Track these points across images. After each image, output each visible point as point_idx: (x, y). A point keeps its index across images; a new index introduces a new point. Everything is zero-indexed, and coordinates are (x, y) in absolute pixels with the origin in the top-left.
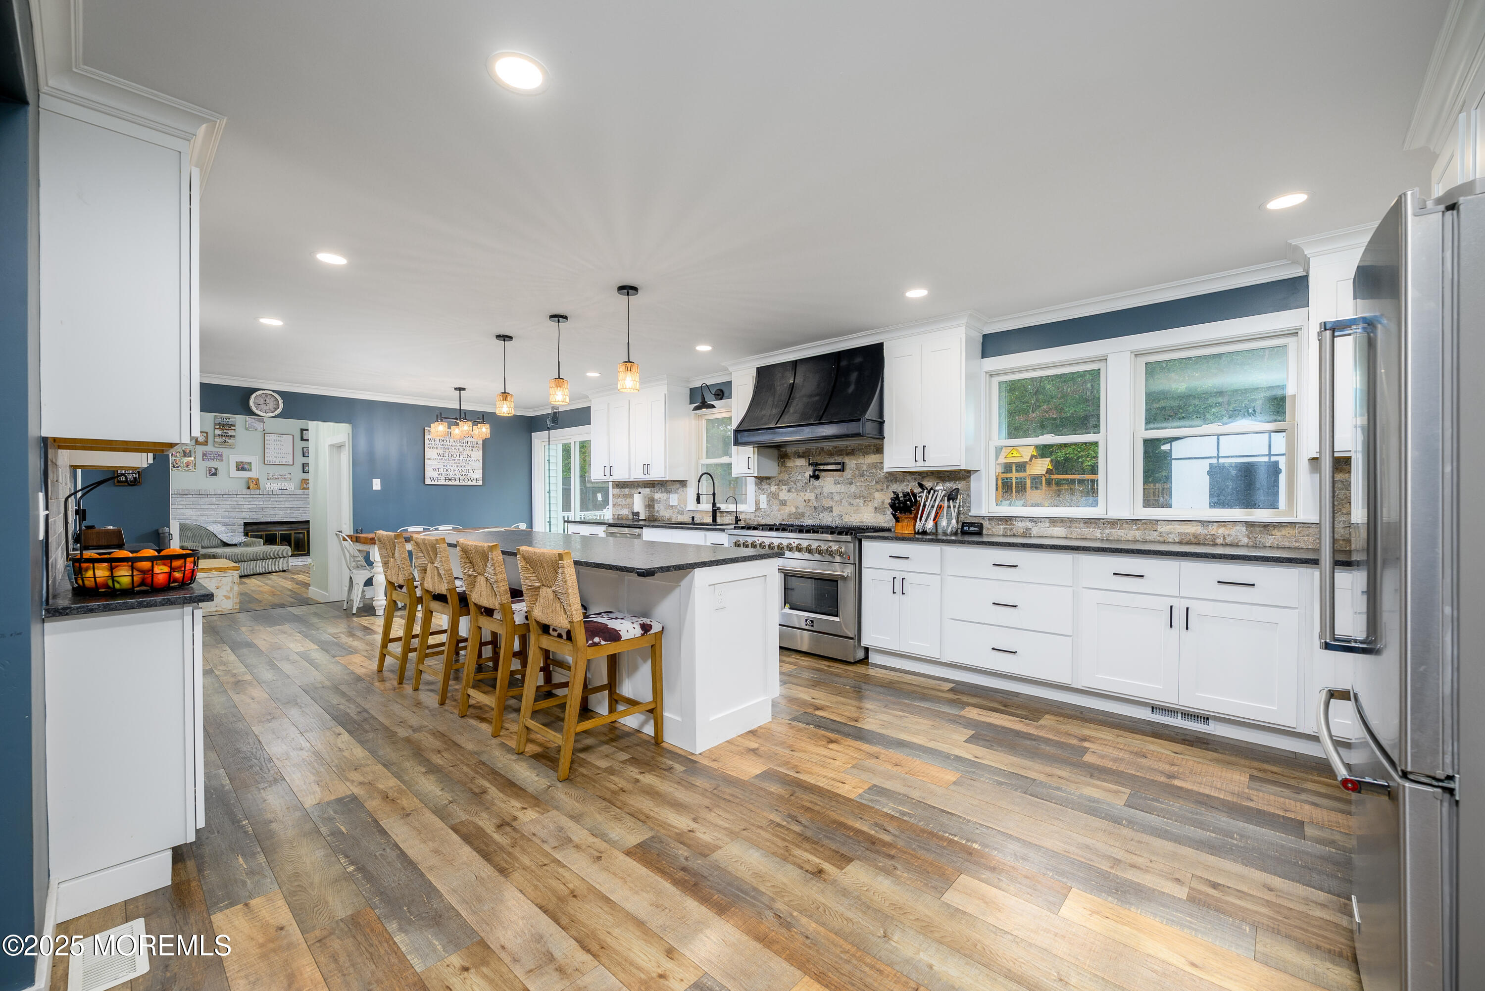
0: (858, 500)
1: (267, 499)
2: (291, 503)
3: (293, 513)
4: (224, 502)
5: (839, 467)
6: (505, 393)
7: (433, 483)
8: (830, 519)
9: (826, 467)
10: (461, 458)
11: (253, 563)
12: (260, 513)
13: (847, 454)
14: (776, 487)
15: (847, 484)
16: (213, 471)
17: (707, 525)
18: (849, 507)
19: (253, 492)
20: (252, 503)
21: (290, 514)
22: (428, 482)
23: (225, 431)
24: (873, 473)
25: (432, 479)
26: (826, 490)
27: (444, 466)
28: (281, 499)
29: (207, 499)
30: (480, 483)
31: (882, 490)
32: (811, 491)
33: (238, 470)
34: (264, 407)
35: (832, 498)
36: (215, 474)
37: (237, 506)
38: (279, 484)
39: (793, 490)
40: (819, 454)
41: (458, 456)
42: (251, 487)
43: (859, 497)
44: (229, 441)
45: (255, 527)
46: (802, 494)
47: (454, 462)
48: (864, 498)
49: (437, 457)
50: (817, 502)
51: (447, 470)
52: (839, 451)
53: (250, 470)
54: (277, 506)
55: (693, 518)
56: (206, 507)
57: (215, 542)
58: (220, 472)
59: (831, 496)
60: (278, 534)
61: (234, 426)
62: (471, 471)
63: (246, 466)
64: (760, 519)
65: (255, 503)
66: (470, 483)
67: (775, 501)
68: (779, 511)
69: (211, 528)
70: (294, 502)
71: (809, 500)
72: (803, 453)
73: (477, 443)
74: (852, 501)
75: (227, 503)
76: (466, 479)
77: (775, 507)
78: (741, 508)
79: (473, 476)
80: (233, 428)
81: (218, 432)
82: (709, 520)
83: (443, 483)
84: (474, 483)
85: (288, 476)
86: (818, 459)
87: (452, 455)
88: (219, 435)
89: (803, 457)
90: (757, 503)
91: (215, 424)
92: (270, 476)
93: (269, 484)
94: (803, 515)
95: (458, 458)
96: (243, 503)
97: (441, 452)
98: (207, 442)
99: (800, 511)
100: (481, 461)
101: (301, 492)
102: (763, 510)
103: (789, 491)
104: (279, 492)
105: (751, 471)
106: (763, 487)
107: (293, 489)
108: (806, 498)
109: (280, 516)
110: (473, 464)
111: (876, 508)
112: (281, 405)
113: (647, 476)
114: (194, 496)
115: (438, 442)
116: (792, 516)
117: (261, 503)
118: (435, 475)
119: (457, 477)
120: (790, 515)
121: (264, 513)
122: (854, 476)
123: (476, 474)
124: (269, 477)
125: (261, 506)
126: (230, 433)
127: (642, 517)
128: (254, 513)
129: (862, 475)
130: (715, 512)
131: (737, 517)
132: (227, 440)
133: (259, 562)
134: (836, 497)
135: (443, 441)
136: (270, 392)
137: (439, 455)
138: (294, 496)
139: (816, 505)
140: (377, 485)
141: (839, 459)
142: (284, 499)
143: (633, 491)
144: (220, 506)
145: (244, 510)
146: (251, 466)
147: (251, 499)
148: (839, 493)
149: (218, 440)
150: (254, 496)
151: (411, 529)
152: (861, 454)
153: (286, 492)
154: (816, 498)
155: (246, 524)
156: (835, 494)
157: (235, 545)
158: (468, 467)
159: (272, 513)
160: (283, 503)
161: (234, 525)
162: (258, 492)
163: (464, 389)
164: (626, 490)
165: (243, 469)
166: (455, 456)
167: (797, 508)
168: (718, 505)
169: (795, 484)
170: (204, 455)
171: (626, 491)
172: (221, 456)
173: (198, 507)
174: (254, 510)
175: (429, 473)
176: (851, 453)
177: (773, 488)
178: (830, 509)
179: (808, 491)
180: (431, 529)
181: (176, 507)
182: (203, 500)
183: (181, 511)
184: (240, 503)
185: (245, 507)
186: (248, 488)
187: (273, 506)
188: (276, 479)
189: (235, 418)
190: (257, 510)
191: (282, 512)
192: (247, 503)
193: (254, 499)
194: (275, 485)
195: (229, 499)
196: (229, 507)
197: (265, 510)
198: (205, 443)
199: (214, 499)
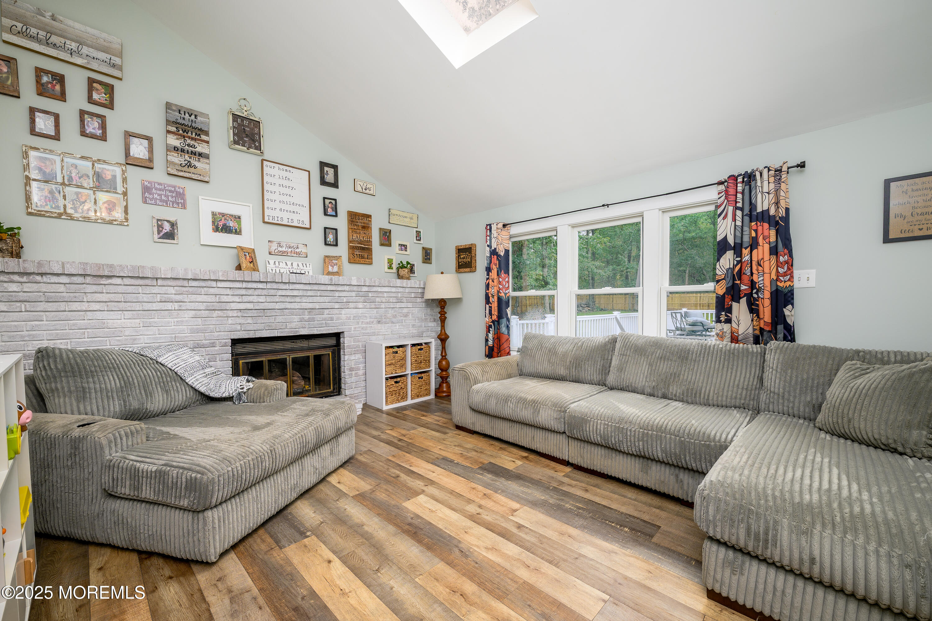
1: (272, 292)
2: (311, 300)
3: (313, 320)
4: (193, 298)
12: (260, 320)
16: (167, 227)
19: (246, 275)
20: (246, 299)
21: (309, 320)
23: (189, 141)
28: (295, 293)
29: (156, 290)
36: (170, 236)
37: (217, 306)
38: (289, 263)
42: (244, 266)
44: (197, 164)
45: (250, 348)
53: (238, 232)
54: (289, 306)
56: (155, 306)
58: (181, 232)
60: (289, 358)
61: (207, 133)
63: (231, 224)
65: (251, 299)
70: (315, 299)
75: (199, 298)
80: (204, 137)
81: (174, 141)
85: (302, 249)
88: (176, 149)
91: (168, 122)
92: (274, 247)
93: (272, 262)
96: (230, 299)
98: (151, 160)
101: (325, 279)
104: (293, 278)
107: (311, 273)
109: (293, 325)
114: (127, 281)
117: (262, 299)
121: (265, 320)
124: (272, 249)
125: (262, 306)
126: (200, 148)
128: (250, 320)
132: (194, 162)
138: (316, 287)
142: (301, 293)
144: (184, 306)
145: (230, 313)
146: (239, 223)
147: (243, 292)
149: (176, 158)
150: (250, 285)
153: (303, 279)
155: (235, 342)
157: (230, 399)
159: (280, 319)
160: (298, 300)
161: (213, 345)
162: (256, 276)
165: (226, 229)
170: (146, 189)
172: (181, 196)
173: (137, 306)
174: (250, 313)
181: (84, 306)
182: (148, 290)
183: (99, 315)
184: (225, 299)
185: (234, 306)
186: (239, 268)
187: (282, 306)
188: (283, 254)
189: (207, 116)
190: (255, 313)
191: (296, 318)
192: (237, 299)
193: (250, 292)
194: (283, 265)
195: (203, 291)
196: (202, 306)
197: (268, 313)
198: (147, 165)
199: (171, 290)
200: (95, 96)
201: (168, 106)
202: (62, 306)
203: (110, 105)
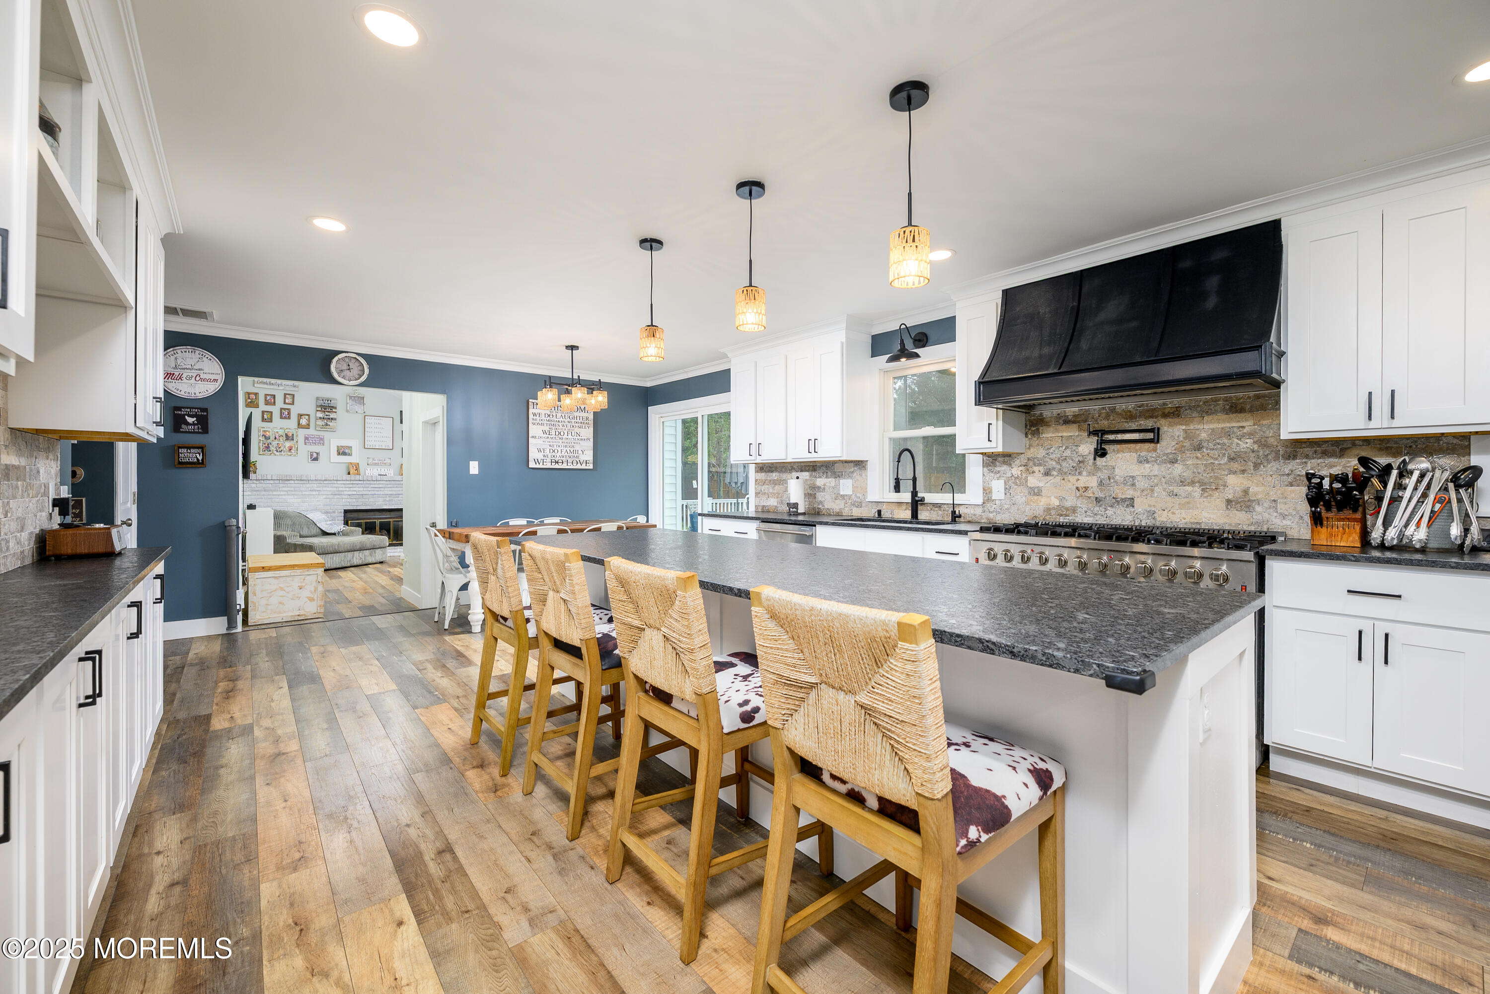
0: (1189, 489)
1: (367, 485)
2: (390, 489)
3: (392, 500)
4: (325, 489)
5: (1150, 436)
6: (652, 325)
7: (538, 466)
8: (1130, 518)
9: (1120, 437)
10: (570, 436)
11: (350, 554)
12: (360, 500)
13: (1165, 416)
14: (1022, 468)
15: (1164, 462)
16: (315, 455)
17: (905, 522)
18: (1169, 499)
19: (352, 477)
20: (352, 489)
21: (390, 501)
22: (532, 465)
23: (327, 413)
24: (1224, 444)
25: (537, 461)
26: (1119, 473)
27: (550, 446)
28: (381, 486)
29: (308, 485)
30: (591, 467)
31: (1243, 471)
32: (1090, 474)
33: (339, 454)
34: (347, 373)
35: (1133, 485)
36: (316, 459)
37: (337, 493)
38: (379, 469)
39: (1055, 473)
40: (1107, 417)
41: (566, 433)
42: (351, 473)
43: (1192, 483)
44: (330, 424)
45: (355, 515)
46: (1073, 479)
47: (561, 441)
48: (1202, 483)
49: (542, 435)
50: (1101, 490)
51: (554, 451)
52: (1148, 411)
53: (350, 455)
54: (377, 493)
55: (879, 512)
56: (308, 493)
57: (315, 531)
58: (321, 457)
59: (1131, 481)
60: (378, 522)
61: (335, 408)
62: (580, 452)
63: (346, 451)
64: (991, 516)
65: (355, 489)
66: (579, 466)
67: (1019, 489)
68: (1027, 503)
69: (310, 516)
70: (393, 489)
71: (1086, 488)
72: (1075, 416)
73: (587, 419)
74: (1176, 490)
75: (328, 489)
76: (575, 462)
77: (1020, 497)
78: (959, 498)
79: (583, 458)
80: (334, 410)
81: (320, 415)
82: (907, 514)
83: (549, 466)
84: (584, 467)
85: (388, 461)
86: (1104, 424)
87: (560, 433)
88: (320, 418)
89: (1074, 422)
90: (987, 491)
91: (317, 406)
92: (370, 461)
93: (369, 469)
94: (1074, 510)
95: (565, 436)
96: (344, 489)
97: (547, 428)
98: (309, 425)
99: (1068, 504)
100: (592, 440)
101: (399, 478)
102: (997, 502)
103: (1047, 474)
104: (379, 478)
105: (993, 444)
106: (998, 469)
107: (392, 475)
108: (1081, 484)
109: (379, 503)
110: (583, 443)
111: (1229, 502)
112: (367, 371)
113: (814, 455)
114: (296, 482)
115: (543, 418)
116: (1053, 512)
117: (361, 489)
118: (540, 456)
119: (564, 459)
120: (1048, 510)
121: (363, 500)
122: (1181, 449)
123: (585, 456)
124: (369, 463)
125: (361, 493)
126: (332, 416)
127: (801, 510)
128: (354, 500)
129: (1199, 448)
130: (916, 504)
131: (954, 512)
133: (356, 553)
134: (1141, 484)
135: (549, 416)
136: (354, 355)
137: (544, 432)
138: (393, 482)
139: (1100, 495)
140: (474, 468)
141: (1149, 424)
142: (385, 486)
143: (784, 476)
144: (321, 493)
145: (344, 497)
146: (351, 451)
147: (351, 486)
148: (1148, 477)
149: (320, 423)
150: (354, 482)
151: (513, 522)
152: (1195, 414)
153: (384, 478)
154: (1101, 484)
155: (346, 512)
156: (1139, 478)
157: (334, 534)
158: (577, 448)
159: (371, 500)
160: (382, 489)
161: (334, 512)
162: (357, 477)
163: (577, 348)
164: (774, 474)
165: (344, 454)
166: (562, 434)
167: (1061, 499)
168: (920, 495)
169: (1058, 463)
170: (306, 438)
171: (775, 476)
172: (322, 439)
173: (300, 493)
174: (355, 497)
175: (534, 454)
176: (1175, 414)
177: (1016, 471)
178: (1131, 502)
179: (1084, 473)
180: (536, 522)
181: (278, 493)
182: (304, 485)
183: (284, 497)
184: (341, 489)
185: (345, 493)
186: (349, 473)
187: (373, 493)
188: (376, 464)
189: (336, 400)
190: (357, 497)
191: (381, 499)
192: (347, 489)
193: (354, 486)
194: (375, 470)
195: (330, 485)
196: (329, 493)
197: (365, 497)
198: (307, 426)
199: (315, 485)
200: (287, 401)
201: (318, 399)
202: (271, 493)
203: (293, 404)
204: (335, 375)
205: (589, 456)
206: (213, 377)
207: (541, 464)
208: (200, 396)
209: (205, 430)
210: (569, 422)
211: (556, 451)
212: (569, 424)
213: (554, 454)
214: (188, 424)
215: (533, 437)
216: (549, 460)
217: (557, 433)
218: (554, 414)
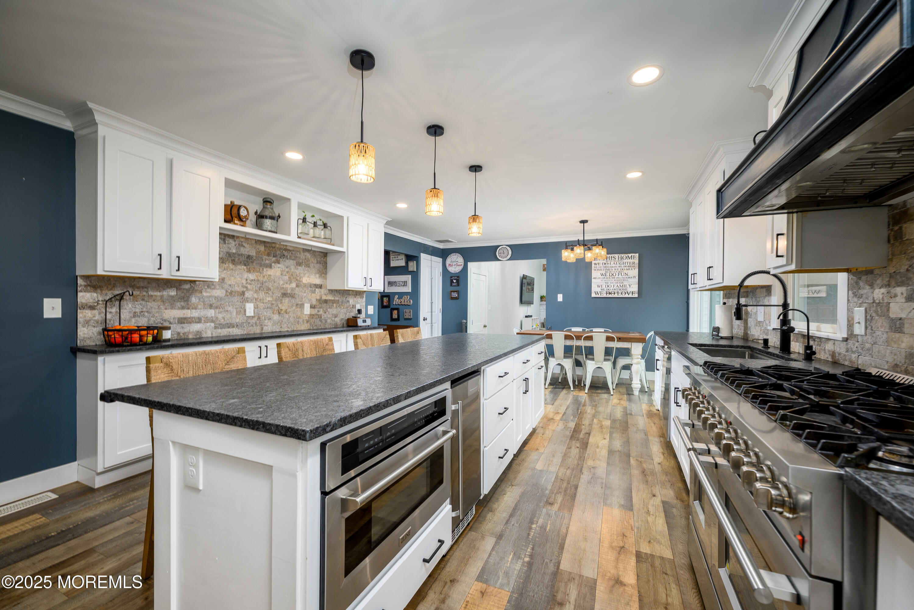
6: (475, 215)
7: (597, 296)
10: (620, 276)
14: (883, 290)
22: (593, 295)
25: (596, 293)
27: (606, 283)
30: (636, 296)
34: (502, 254)
41: (617, 274)
47: (613, 280)
49: (600, 276)
51: (608, 286)
62: (628, 286)
64: (854, 356)
66: (627, 296)
67: (880, 321)
68: (886, 343)
73: (634, 263)
76: (623, 292)
77: (881, 332)
79: (630, 290)
83: (605, 296)
84: (630, 296)
87: (613, 274)
90: (850, 325)
95: (617, 276)
97: (604, 272)
100: (637, 277)
102: (859, 339)
103: (909, 299)
110: (630, 280)
112: (510, 253)
115: (601, 265)
118: (599, 290)
119: (616, 291)
123: (633, 288)
130: (787, 334)
135: (605, 264)
136: (505, 246)
137: (602, 275)
140: (560, 298)
158: (625, 283)
163: (587, 221)
166: (614, 275)
175: (594, 288)
177: (879, 293)
180: (587, 330)
204: (498, 257)
205: (635, 288)
206: (460, 264)
207: (600, 294)
208: (457, 272)
209: (458, 285)
210: (619, 267)
211: (610, 286)
212: (619, 268)
213: (608, 288)
214: (454, 283)
215: (594, 278)
216: (605, 292)
217: (611, 275)
218: (609, 263)
